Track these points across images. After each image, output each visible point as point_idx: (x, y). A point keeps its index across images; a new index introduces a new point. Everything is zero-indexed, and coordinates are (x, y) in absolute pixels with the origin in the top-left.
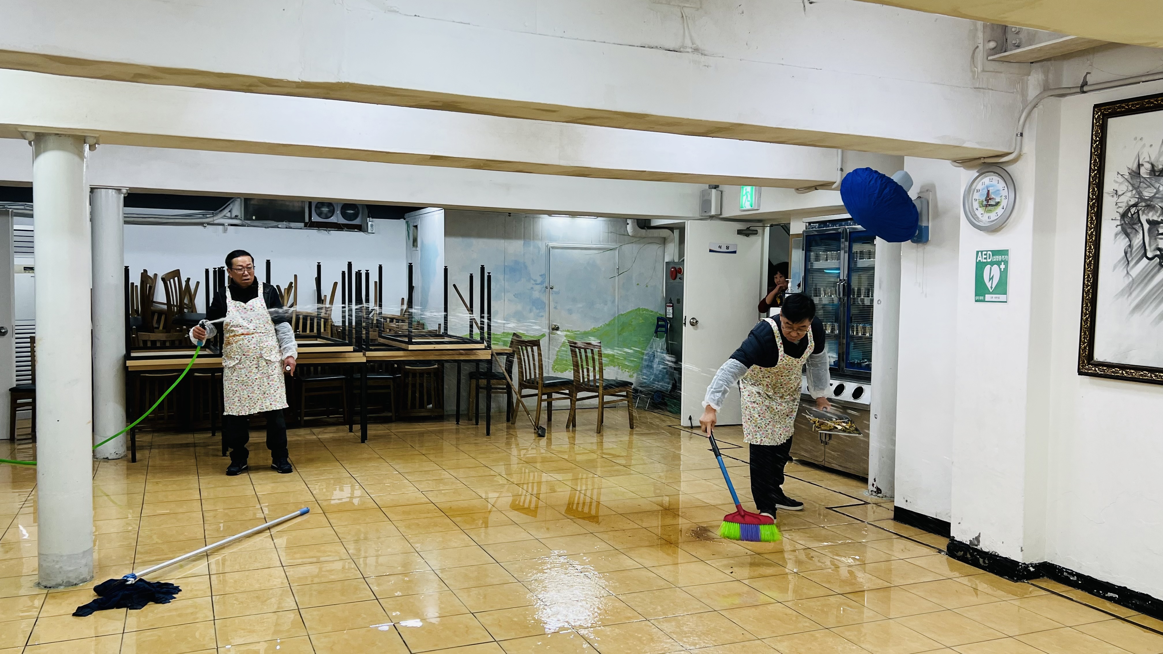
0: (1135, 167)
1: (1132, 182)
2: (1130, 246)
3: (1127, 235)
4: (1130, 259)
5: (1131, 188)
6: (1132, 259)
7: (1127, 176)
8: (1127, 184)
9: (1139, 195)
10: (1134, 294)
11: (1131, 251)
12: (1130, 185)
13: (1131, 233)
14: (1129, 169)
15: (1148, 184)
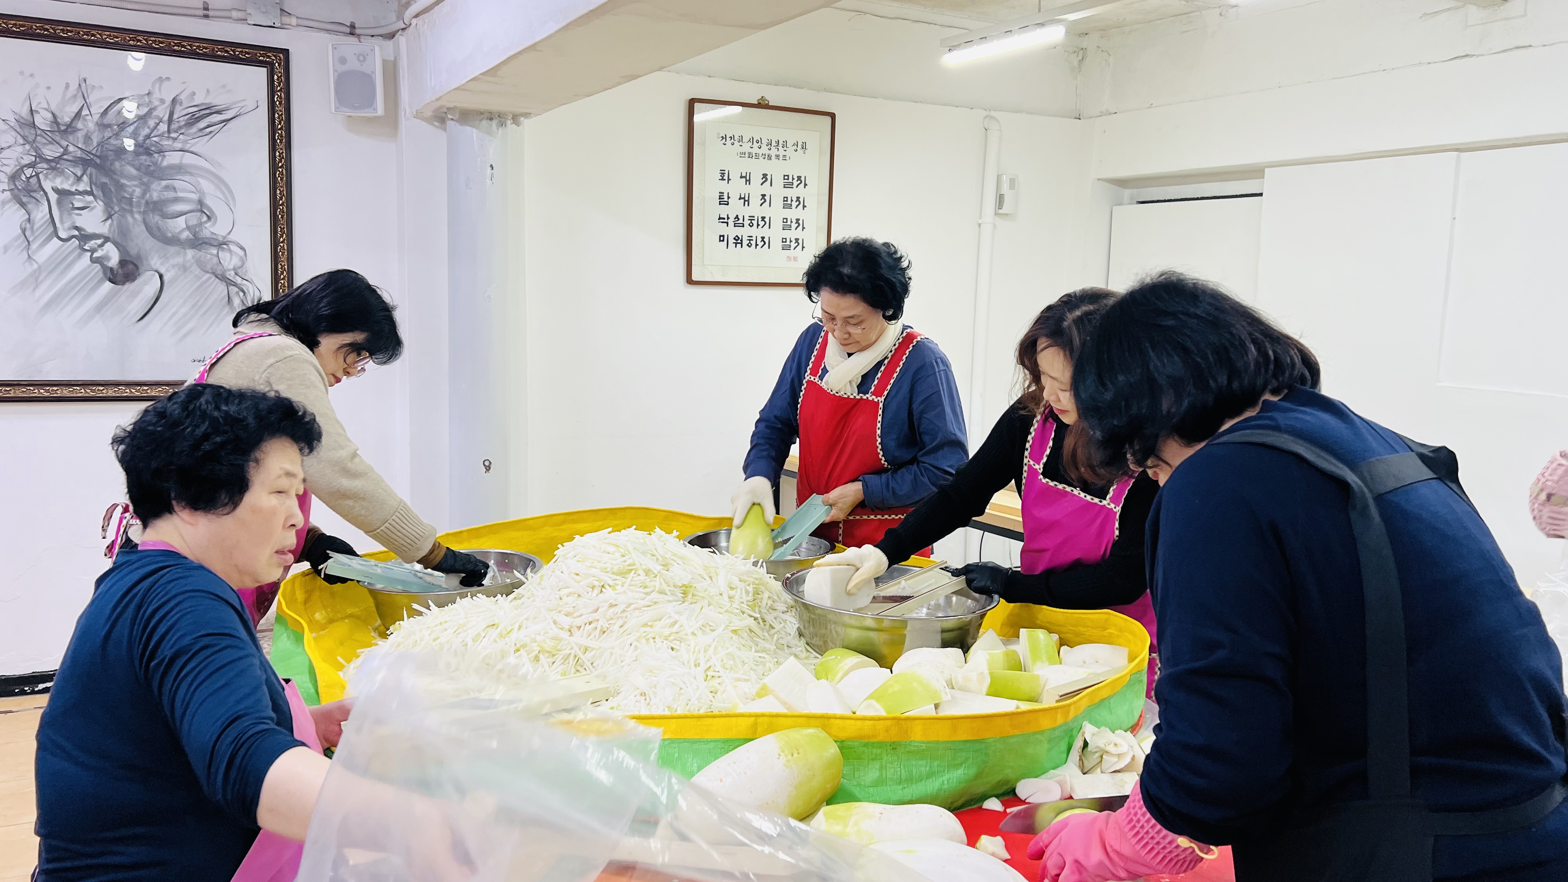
0: (25, 112)
1: (22, 133)
2: (29, 220)
3: (23, 205)
4: (30, 240)
5: (21, 141)
6: (35, 238)
7: (13, 123)
8: (14, 134)
9: (36, 152)
10: (43, 287)
11: (32, 228)
12: (19, 137)
13: (29, 203)
14: (16, 114)
15: (50, 140)
